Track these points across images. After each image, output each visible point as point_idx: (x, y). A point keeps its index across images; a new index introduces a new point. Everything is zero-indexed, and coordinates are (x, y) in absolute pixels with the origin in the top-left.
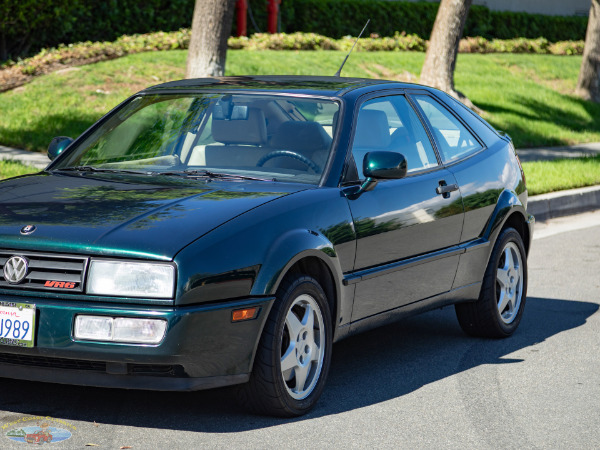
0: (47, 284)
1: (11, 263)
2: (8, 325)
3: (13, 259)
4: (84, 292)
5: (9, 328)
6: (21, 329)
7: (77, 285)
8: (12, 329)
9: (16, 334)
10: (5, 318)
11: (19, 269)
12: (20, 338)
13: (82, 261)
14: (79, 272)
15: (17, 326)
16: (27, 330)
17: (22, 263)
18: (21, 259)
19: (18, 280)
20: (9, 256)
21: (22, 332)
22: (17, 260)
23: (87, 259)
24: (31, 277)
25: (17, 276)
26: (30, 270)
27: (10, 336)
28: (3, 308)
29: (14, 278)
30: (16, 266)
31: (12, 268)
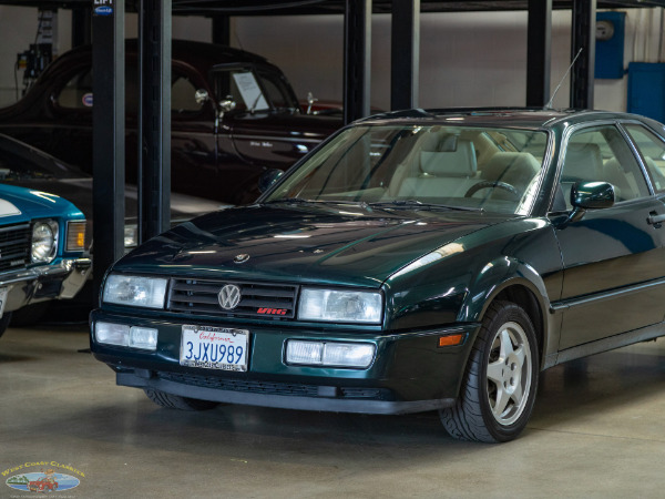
0: (260, 311)
1: (225, 291)
2: (223, 350)
3: (227, 287)
4: (295, 319)
5: (224, 354)
6: (235, 354)
7: (289, 312)
8: (227, 354)
9: (230, 359)
10: (220, 343)
11: (233, 297)
12: (233, 363)
13: (293, 289)
14: (291, 300)
15: (231, 351)
16: (240, 355)
17: (236, 291)
18: (234, 287)
19: (232, 307)
20: (223, 284)
21: (236, 357)
22: (231, 289)
23: (297, 287)
24: (245, 304)
25: (231, 304)
26: (243, 298)
27: (225, 361)
28: (218, 334)
29: (228, 305)
30: (230, 294)
31: (227, 296)
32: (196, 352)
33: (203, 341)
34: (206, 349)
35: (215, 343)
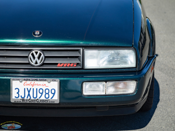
0: (59, 65)
1: (33, 55)
2: (41, 91)
3: (34, 52)
4: (83, 68)
5: (42, 94)
6: (50, 93)
7: (78, 64)
8: (44, 93)
9: (47, 96)
10: (39, 88)
11: (39, 58)
12: (50, 98)
14: (77, 57)
15: (47, 92)
16: (54, 94)
18: (39, 52)
19: (39, 64)
20: (31, 50)
21: (51, 95)
22: (36, 53)
23: (81, 49)
24: (47, 61)
25: (39, 62)
26: (46, 57)
27: (43, 98)
28: (36, 82)
29: (36, 63)
30: (36, 56)
31: (34, 58)
32: (22, 94)
33: (26, 87)
34: (29, 92)
35: (35, 87)
